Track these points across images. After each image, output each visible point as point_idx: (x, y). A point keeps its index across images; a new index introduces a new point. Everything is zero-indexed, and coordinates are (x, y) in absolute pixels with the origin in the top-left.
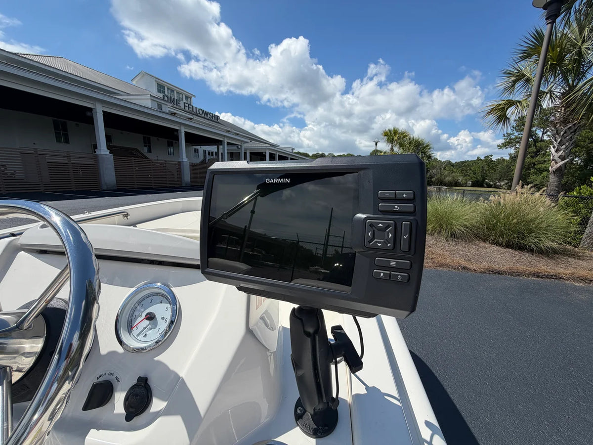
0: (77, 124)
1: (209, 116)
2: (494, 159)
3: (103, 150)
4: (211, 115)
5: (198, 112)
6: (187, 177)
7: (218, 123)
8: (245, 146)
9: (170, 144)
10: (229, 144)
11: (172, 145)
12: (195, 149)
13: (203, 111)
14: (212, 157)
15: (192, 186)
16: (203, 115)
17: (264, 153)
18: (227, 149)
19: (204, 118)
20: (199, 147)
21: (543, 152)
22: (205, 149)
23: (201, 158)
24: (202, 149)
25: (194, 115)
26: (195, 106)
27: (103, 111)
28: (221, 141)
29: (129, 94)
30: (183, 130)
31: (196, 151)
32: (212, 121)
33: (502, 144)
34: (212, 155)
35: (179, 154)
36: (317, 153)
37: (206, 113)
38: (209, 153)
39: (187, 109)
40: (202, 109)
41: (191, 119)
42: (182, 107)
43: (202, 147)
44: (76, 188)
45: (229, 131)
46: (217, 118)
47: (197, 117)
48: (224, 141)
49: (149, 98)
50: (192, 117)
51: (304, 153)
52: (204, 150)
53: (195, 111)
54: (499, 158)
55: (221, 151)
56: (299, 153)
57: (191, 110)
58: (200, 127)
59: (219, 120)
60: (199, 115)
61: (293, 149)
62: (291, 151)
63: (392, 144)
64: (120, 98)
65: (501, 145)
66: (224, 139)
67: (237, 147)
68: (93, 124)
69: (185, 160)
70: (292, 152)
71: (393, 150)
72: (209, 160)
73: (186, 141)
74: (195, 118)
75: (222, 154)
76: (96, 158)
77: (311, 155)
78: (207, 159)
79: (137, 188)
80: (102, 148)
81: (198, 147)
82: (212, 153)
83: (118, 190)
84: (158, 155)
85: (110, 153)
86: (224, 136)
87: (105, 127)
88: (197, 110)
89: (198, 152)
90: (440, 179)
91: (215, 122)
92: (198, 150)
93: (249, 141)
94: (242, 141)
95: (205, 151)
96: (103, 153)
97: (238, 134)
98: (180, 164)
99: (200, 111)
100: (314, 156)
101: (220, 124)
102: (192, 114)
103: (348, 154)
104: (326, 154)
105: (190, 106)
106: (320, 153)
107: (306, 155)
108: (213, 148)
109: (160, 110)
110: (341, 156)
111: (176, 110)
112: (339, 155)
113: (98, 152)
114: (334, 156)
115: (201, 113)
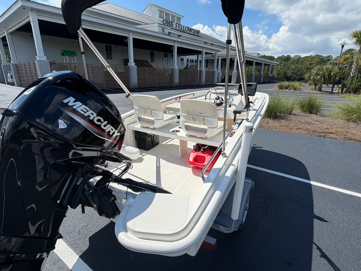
0: (116, 47)
1: (192, 31)
3: (132, 63)
4: (194, 30)
5: (185, 29)
6: (177, 80)
7: (199, 36)
8: (218, 53)
9: (166, 56)
10: (206, 53)
12: (181, 58)
13: (188, 28)
14: (193, 64)
15: (179, 86)
16: (188, 31)
17: (233, 59)
18: (205, 57)
19: (189, 34)
20: (185, 56)
22: (188, 58)
23: (185, 65)
24: (186, 58)
25: (182, 32)
26: (183, 25)
27: (133, 38)
28: (201, 52)
29: (146, 24)
30: (176, 46)
32: (195, 35)
34: (193, 62)
35: (174, 63)
36: (283, 56)
37: (190, 29)
38: (191, 60)
39: (177, 28)
40: (188, 27)
41: (180, 36)
42: (175, 27)
43: (186, 56)
45: (207, 42)
46: (198, 32)
47: (184, 34)
48: (203, 51)
49: (157, 25)
50: (181, 34)
52: (187, 59)
53: (183, 29)
55: (200, 59)
56: (264, 57)
57: (180, 28)
59: (199, 34)
60: (186, 31)
61: (259, 54)
62: (257, 56)
66: (203, 50)
67: (212, 55)
68: (127, 46)
69: (176, 67)
70: (258, 57)
72: (190, 66)
73: (178, 53)
74: (183, 34)
75: (200, 61)
76: (128, 68)
77: (276, 57)
78: (189, 66)
79: (148, 87)
81: (183, 57)
82: (193, 61)
83: (139, 88)
84: (158, 64)
85: (135, 65)
86: (203, 47)
88: (185, 28)
89: (183, 61)
91: (196, 36)
92: (183, 59)
93: (222, 50)
94: (216, 50)
95: (188, 60)
96: (132, 65)
97: (213, 44)
98: (173, 70)
99: (187, 28)
100: (279, 58)
101: (200, 37)
102: (181, 31)
103: (315, 55)
104: (292, 56)
105: (180, 26)
106: (286, 55)
107: (272, 58)
108: (194, 57)
109: (163, 33)
110: (308, 57)
111: (172, 30)
112: (306, 57)
113: (129, 65)
114: (300, 58)
115: (187, 30)
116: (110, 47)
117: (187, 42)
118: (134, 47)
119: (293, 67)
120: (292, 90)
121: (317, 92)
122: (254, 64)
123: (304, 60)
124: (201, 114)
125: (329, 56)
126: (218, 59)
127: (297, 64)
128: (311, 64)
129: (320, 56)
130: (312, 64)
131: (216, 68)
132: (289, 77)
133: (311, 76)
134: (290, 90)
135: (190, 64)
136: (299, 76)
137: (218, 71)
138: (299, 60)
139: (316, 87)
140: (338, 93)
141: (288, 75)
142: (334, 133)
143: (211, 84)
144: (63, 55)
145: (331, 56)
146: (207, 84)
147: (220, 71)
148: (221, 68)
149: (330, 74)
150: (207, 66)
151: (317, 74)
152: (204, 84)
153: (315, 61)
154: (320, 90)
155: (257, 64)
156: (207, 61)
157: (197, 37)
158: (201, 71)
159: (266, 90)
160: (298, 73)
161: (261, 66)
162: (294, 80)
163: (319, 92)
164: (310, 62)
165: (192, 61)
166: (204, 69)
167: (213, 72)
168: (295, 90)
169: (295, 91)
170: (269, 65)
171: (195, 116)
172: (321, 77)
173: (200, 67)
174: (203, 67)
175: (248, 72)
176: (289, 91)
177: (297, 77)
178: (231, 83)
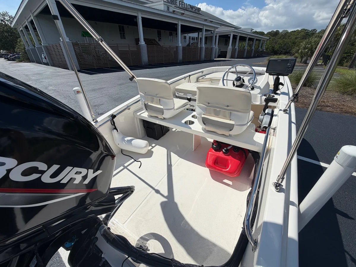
0: (128, 27)
1: (194, 9)
3: (142, 42)
4: (195, 8)
5: (187, 7)
6: (180, 57)
7: (200, 14)
8: (217, 30)
10: (206, 30)
11: (172, 35)
12: (184, 36)
13: (190, 6)
14: (194, 41)
15: (183, 62)
16: (190, 9)
17: (229, 36)
18: (205, 34)
19: (191, 11)
23: (188, 42)
24: (188, 36)
25: (185, 10)
26: (186, 3)
27: (142, 17)
28: (201, 29)
29: (152, 2)
30: (180, 24)
31: (185, 38)
32: (196, 13)
34: (194, 40)
35: (177, 41)
36: (272, 31)
37: (192, 7)
38: (192, 38)
39: (181, 6)
40: (190, 4)
41: (183, 14)
42: (178, 5)
43: (188, 34)
45: (206, 20)
46: (199, 9)
48: (203, 29)
49: (163, 3)
50: (184, 12)
51: (260, 32)
53: (185, 7)
55: (200, 36)
56: (256, 32)
57: (183, 6)
59: (200, 12)
60: (188, 9)
61: (252, 30)
62: (250, 31)
64: (146, 6)
66: (203, 27)
67: (211, 32)
68: (137, 26)
69: (180, 45)
70: (251, 33)
72: (192, 43)
73: (181, 32)
74: (186, 13)
75: (201, 38)
76: (139, 47)
77: (266, 33)
78: (191, 43)
79: (157, 64)
80: (142, 41)
81: (186, 35)
82: (194, 38)
83: (149, 65)
84: (165, 43)
85: (145, 43)
86: (204, 25)
89: (186, 38)
91: (197, 13)
92: (186, 36)
93: (220, 26)
94: (215, 27)
95: (190, 37)
96: (142, 44)
97: (212, 21)
98: (177, 47)
99: (189, 6)
100: (269, 33)
101: (201, 14)
102: (183, 9)
103: (302, 30)
104: (281, 31)
105: (183, 4)
106: (275, 30)
107: (262, 33)
108: (195, 35)
109: (168, 11)
110: (295, 31)
111: (175, 9)
112: (292, 32)
113: (140, 44)
114: (288, 32)
115: (189, 8)
116: (123, 28)
117: (189, 19)
118: (143, 26)
119: (280, 41)
121: (302, 64)
122: (247, 39)
123: (290, 35)
124: (228, 106)
125: (314, 30)
126: (216, 36)
127: (284, 38)
128: (296, 38)
129: (306, 30)
130: (297, 38)
131: (214, 45)
132: (276, 51)
133: (299, 49)
135: (191, 42)
136: (285, 49)
137: (216, 47)
138: (286, 34)
139: (301, 60)
140: (322, 65)
141: (275, 50)
142: (330, 106)
143: (209, 59)
144: (84, 36)
145: (316, 29)
146: (206, 59)
147: (217, 48)
148: (218, 45)
150: (206, 43)
151: (305, 48)
152: (203, 60)
153: (300, 35)
155: (250, 39)
156: (206, 38)
157: (198, 15)
158: (201, 48)
159: (257, 63)
160: (285, 47)
161: (253, 42)
162: (280, 54)
163: (304, 65)
164: (295, 37)
165: (193, 39)
166: (204, 46)
167: (212, 49)
170: (260, 40)
171: (218, 109)
172: (309, 50)
173: (200, 44)
174: (203, 44)
175: (241, 47)
177: (283, 51)
178: (226, 58)
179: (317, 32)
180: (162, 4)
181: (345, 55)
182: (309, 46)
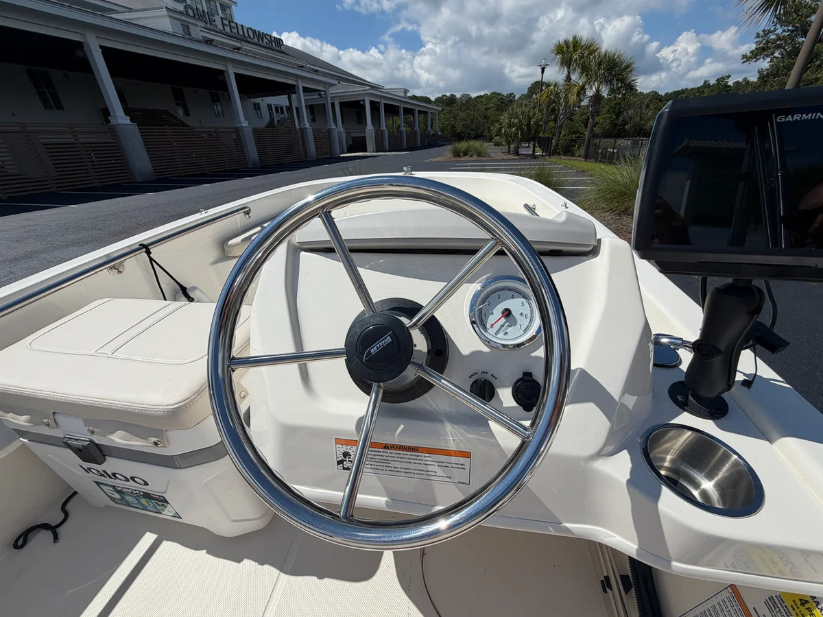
1: (265, 40)
2: (731, 83)
3: (120, 118)
4: (268, 37)
5: (246, 34)
6: (252, 152)
7: (282, 52)
8: (331, 91)
9: (215, 99)
10: (306, 90)
11: (218, 101)
12: (254, 104)
13: (254, 31)
14: (283, 116)
15: (262, 167)
16: (256, 40)
17: (362, 102)
18: (305, 99)
19: (259, 45)
20: (260, 99)
21: (817, 63)
22: (269, 103)
23: (267, 118)
24: (266, 101)
25: (241, 40)
26: (240, 23)
27: (101, 47)
28: (293, 86)
29: (130, 10)
30: (232, 71)
31: (257, 107)
32: (273, 50)
33: (752, 52)
34: (282, 113)
35: (235, 115)
37: (261, 36)
38: (276, 108)
39: (228, 29)
40: (253, 28)
41: (239, 49)
42: (220, 27)
43: (264, 98)
44: (100, 182)
45: (302, 67)
46: (279, 42)
47: (248, 44)
48: (298, 86)
49: (166, 13)
50: (239, 45)
51: (423, 97)
52: (268, 105)
53: (241, 33)
54: (741, 80)
55: (295, 105)
56: (414, 97)
57: (235, 30)
58: (257, 62)
59: (282, 47)
60: (250, 40)
61: (406, 91)
62: (403, 94)
63: (569, 68)
64: (119, 18)
65: (748, 54)
66: (297, 81)
67: (320, 95)
69: (245, 124)
70: (406, 98)
71: (571, 79)
72: (278, 121)
73: (240, 92)
74: (245, 46)
75: (297, 108)
76: (113, 130)
78: (275, 120)
79: (185, 176)
80: (118, 114)
81: (258, 100)
82: (282, 108)
83: (159, 181)
84: (201, 119)
85: (131, 121)
86: (297, 76)
87: (111, 76)
88: (245, 30)
89: (259, 109)
90: (639, 126)
91: (277, 51)
92: (258, 104)
93: (336, 82)
94: (325, 83)
95: (270, 106)
96: (121, 122)
97: (317, 71)
98: (238, 131)
99: (250, 31)
100: (439, 100)
101: (285, 53)
102: (238, 39)
103: (492, 93)
104: (458, 95)
105: (233, 25)
106: (448, 94)
107: (427, 100)
108: (282, 100)
109: (187, 37)
110: (481, 97)
111: (213, 34)
112: (478, 97)
113: (113, 122)
114: (470, 98)
115: (252, 36)
116: (46, 77)
119: (463, 115)
120: (475, 157)
121: (512, 157)
122: (402, 111)
123: (476, 103)
125: (511, 94)
126: (333, 104)
127: (467, 109)
128: (487, 109)
129: (499, 94)
130: (489, 109)
131: (332, 124)
132: (458, 133)
133: (501, 127)
134: (471, 156)
135: (276, 117)
136: (473, 130)
137: (338, 129)
138: (468, 102)
139: (509, 148)
140: (542, 156)
141: (457, 131)
143: (328, 156)
146: (321, 157)
147: (342, 130)
148: (342, 122)
149: (529, 122)
150: (313, 120)
151: (510, 125)
152: (315, 159)
153: (493, 103)
154: (517, 154)
155: (408, 111)
156: (311, 109)
157: (280, 55)
158: (303, 131)
159: (433, 160)
160: (473, 127)
161: (413, 116)
162: (469, 138)
163: (516, 157)
164: (485, 107)
165: (279, 109)
166: (308, 126)
167: (329, 131)
168: (480, 156)
169: (480, 158)
170: (426, 113)
172: (517, 129)
173: (299, 122)
174: (306, 122)
175: (392, 128)
176: (471, 159)
177: (472, 133)
178: (366, 151)
179: (516, 99)
180: (164, 16)
181: (573, 136)
182: (516, 120)
